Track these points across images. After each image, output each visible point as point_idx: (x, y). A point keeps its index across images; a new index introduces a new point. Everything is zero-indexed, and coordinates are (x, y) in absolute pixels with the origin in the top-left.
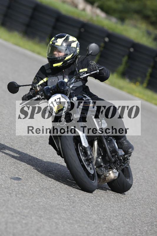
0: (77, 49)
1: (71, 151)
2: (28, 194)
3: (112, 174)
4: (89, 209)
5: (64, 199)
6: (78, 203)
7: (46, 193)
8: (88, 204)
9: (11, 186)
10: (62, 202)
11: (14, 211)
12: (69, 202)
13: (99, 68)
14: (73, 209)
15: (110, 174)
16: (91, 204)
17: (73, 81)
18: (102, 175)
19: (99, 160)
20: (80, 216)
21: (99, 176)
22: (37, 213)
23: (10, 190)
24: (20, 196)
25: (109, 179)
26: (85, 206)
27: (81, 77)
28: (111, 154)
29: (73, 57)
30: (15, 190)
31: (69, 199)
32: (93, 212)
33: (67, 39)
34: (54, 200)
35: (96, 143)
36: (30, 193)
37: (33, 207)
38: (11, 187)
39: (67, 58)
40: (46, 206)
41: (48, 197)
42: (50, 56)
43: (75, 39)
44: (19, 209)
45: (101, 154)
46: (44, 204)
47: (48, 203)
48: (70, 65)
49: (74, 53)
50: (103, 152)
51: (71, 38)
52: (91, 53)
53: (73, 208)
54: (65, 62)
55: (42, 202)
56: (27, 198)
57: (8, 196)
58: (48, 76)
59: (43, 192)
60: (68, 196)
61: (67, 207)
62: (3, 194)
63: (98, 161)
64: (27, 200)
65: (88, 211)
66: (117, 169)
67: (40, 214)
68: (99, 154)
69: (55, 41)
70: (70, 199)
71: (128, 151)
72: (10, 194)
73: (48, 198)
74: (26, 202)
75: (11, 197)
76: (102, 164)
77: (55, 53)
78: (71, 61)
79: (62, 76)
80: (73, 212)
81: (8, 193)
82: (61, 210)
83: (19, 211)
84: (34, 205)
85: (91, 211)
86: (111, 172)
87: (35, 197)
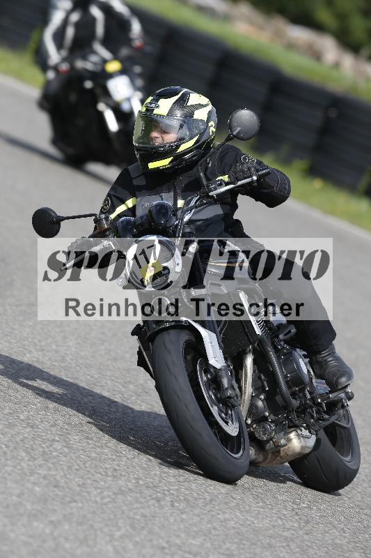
0: (210, 124)
1: (176, 379)
2: (200, 503)
3: (298, 442)
4: (345, 537)
5: (285, 513)
6: (318, 523)
7: (242, 499)
8: (342, 526)
9: (160, 482)
10: (280, 521)
11: (167, 542)
12: (296, 520)
13: (257, 171)
14: (306, 537)
15: (289, 440)
16: (349, 526)
17: (192, 203)
18: (268, 441)
19: (260, 404)
20: (322, 554)
21: (259, 445)
22: (220, 547)
23: (159, 492)
24: (182, 506)
25: (290, 453)
26: (335, 531)
27: (211, 194)
28: (289, 387)
29: (197, 146)
30: (168, 491)
31: (297, 514)
32: (353, 544)
33: (184, 99)
34: (261, 517)
35: (249, 361)
36: (205, 499)
37: (213, 532)
38: (160, 485)
39: (183, 147)
40: (244, 529)
41: (247, 508)
42: (141, 143)
43: (204, 100)
44: (178, 536)
45: (263, 387)
46: (239, 526)
47: (248, 522)
48: (192, 164)
49: (202, 134)
50: (268, 385)
51: (195, 98)
52: (238, 133)
53: (307, 534)
54: (178, 158)
55: (232, 519)
56: (196, 512)
57: (154, 505)
58: (136, 193)
59: (235, 496)
60: (295, 506)
61: (293, 532)
62: (141, 500)
63: (256, 406)
64: (198, 516)
65: (340, 542)
66: (308, 428)
67: (228, 549)
68: (258, 388)
69: (153, 105)
70: (299, 513)
71: (337, 383)
72: (158, 500)
73: (247, 512)
74: (196, 519)
75: (161, 507)
76: (267, 414)
77: (155, 134)
78: (193, 156)
79: (172, 194)
80: (306, 545)
81: (153, 499)
82: (278, 539)
83: (178, 541)
84: (215, 528)
85: (348, 543)
86: (292, 435)
87: (217, 508)
